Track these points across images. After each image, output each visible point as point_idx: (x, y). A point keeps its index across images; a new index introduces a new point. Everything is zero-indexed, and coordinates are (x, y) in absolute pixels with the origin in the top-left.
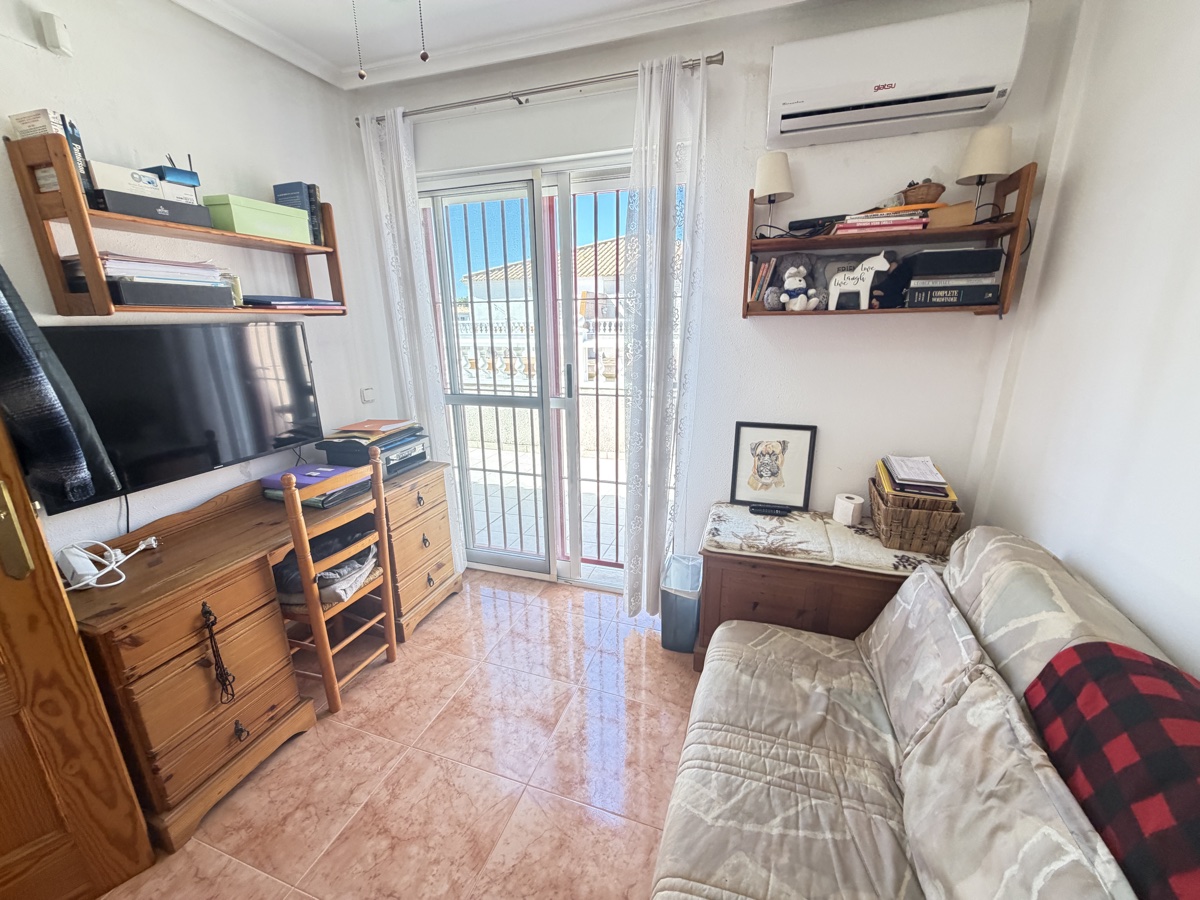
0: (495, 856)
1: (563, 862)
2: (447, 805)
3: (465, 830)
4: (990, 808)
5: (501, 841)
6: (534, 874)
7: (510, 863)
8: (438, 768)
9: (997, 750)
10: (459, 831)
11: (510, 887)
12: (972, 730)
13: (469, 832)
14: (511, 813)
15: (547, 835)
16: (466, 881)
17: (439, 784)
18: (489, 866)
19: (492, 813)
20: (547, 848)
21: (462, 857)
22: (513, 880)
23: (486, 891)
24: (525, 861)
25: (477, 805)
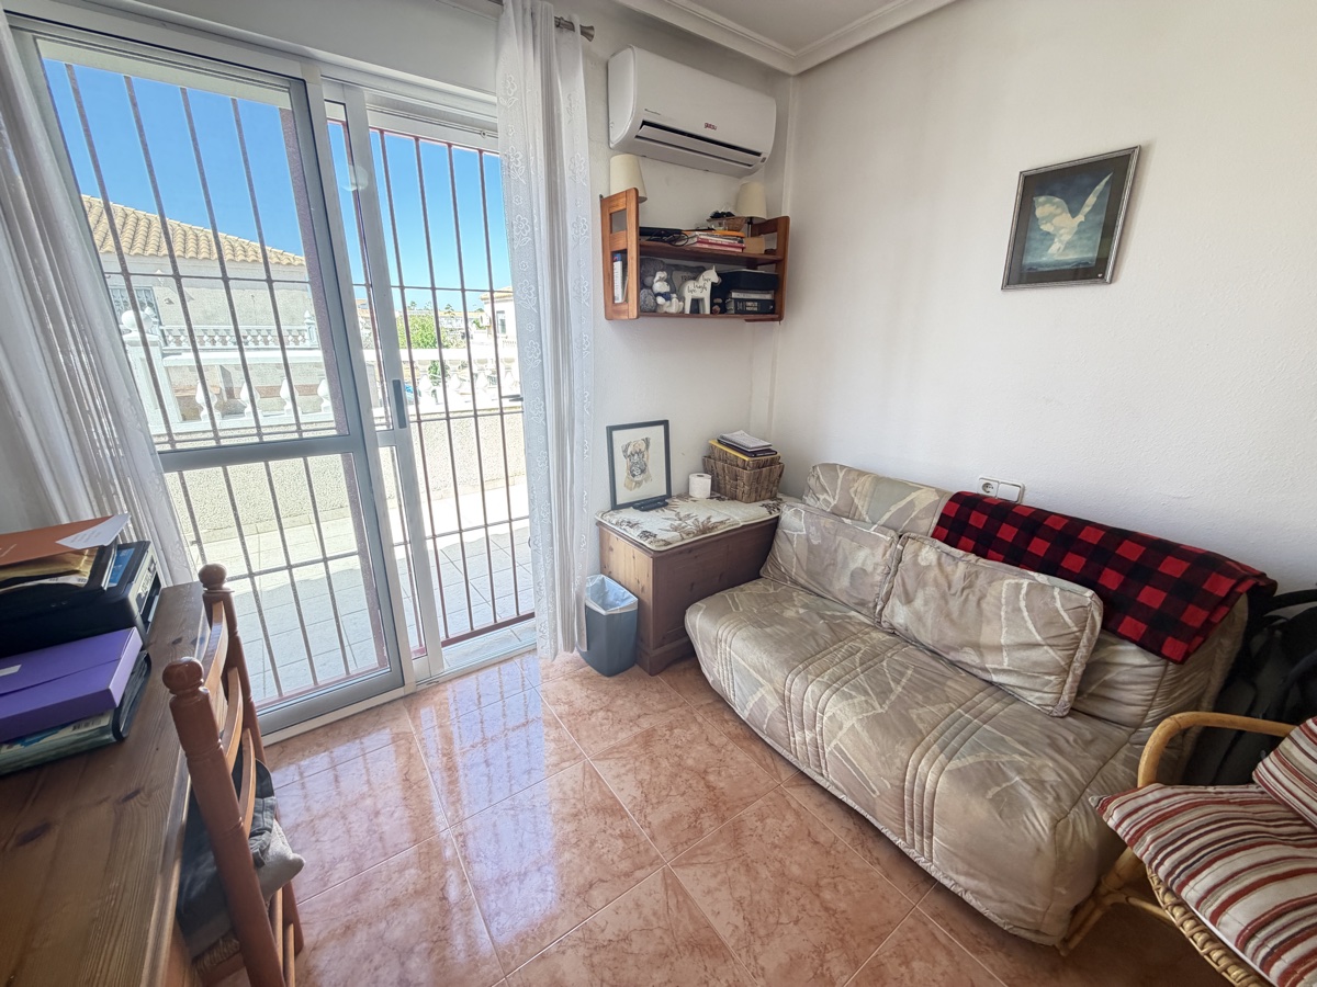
0: (724, 932)
1: (764, 873)
2: (631, 961)
3: (676, 951)
4: (968, 595)
5: (711, 919)
6: (762, 903)
7: (739, 921)
8: (570, 951)
9: (949, 569)
10: (673, 959)
11: (762, 932)
12: (928, 567)
13: (681, 948)
14: (686, 895)
15: (730, 872)
16: (734, 975)
17: (596, 959)
18: (730, 943)
19: (674, 912)
20: (744, 879)
21: (706, 969)
22: (757, 925)
23: (755, 957)
24: (744, 905)
25: (655, 925)
